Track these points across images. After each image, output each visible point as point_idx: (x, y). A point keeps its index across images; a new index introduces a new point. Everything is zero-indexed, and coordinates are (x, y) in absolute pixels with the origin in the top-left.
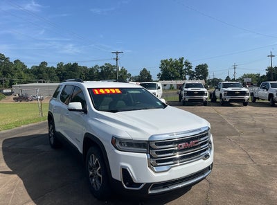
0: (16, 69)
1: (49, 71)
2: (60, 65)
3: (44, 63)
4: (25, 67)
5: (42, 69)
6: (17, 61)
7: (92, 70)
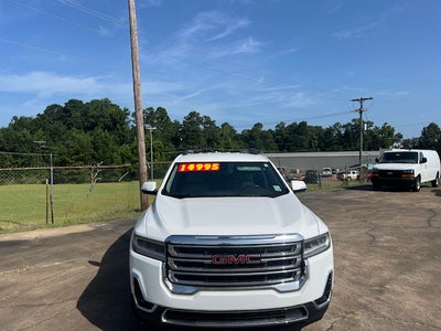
0: (222, 135)
1: (264, 136)
2: (280, 126)
3: (258, 125)
4: (234, 131)
5: (254, 134)
6: (224, 125)
7: (329, 131)
